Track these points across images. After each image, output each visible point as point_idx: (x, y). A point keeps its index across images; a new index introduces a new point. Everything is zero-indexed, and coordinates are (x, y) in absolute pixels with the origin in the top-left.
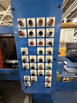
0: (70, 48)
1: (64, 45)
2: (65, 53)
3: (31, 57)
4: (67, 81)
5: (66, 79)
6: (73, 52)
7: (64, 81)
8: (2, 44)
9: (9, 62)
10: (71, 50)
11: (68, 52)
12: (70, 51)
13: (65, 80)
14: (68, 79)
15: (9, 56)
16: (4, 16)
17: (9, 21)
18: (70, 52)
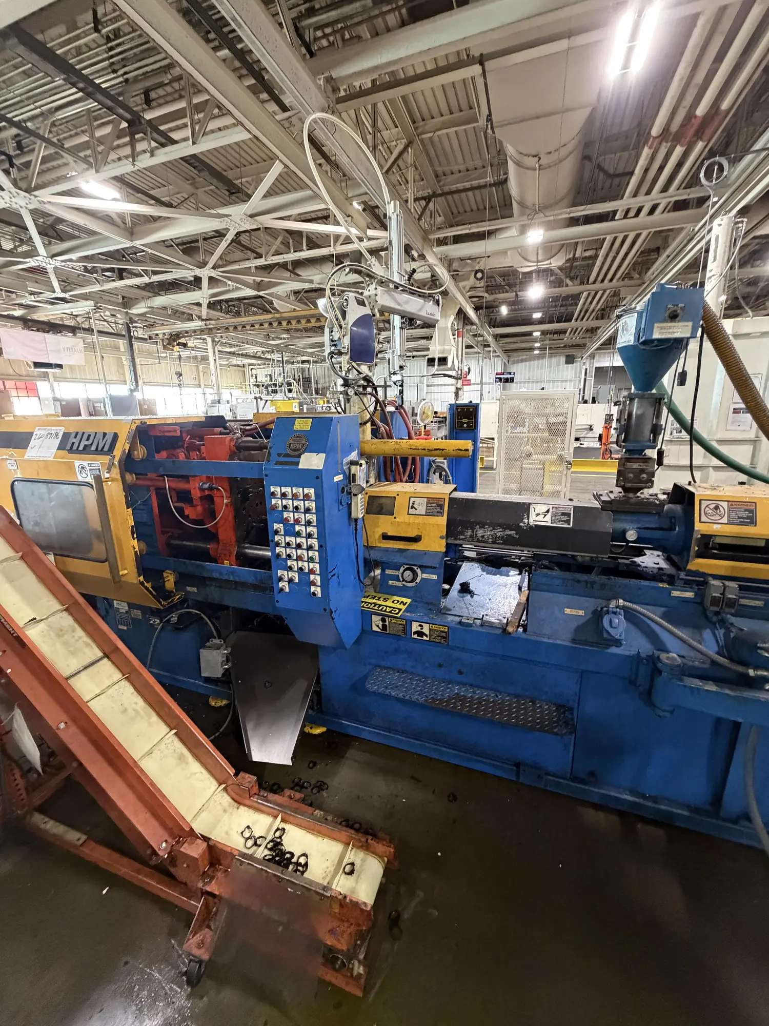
0: (469, 521)
1: (441, 506)
2: (442, 537)
3: (288, 539)
4: (425, 638)
5: (419, 628)
6: (483, 537)
7: (416, 636)
8: (238, 493)
9: (253, 554)
10: (473, 529)
11: (462, 537)
12: (469, 533)
13: (420, 634)
14: (426, 630)
15: (253, 532)
16: (230, 236)
17: (261, 262)
18: (471, 536)
